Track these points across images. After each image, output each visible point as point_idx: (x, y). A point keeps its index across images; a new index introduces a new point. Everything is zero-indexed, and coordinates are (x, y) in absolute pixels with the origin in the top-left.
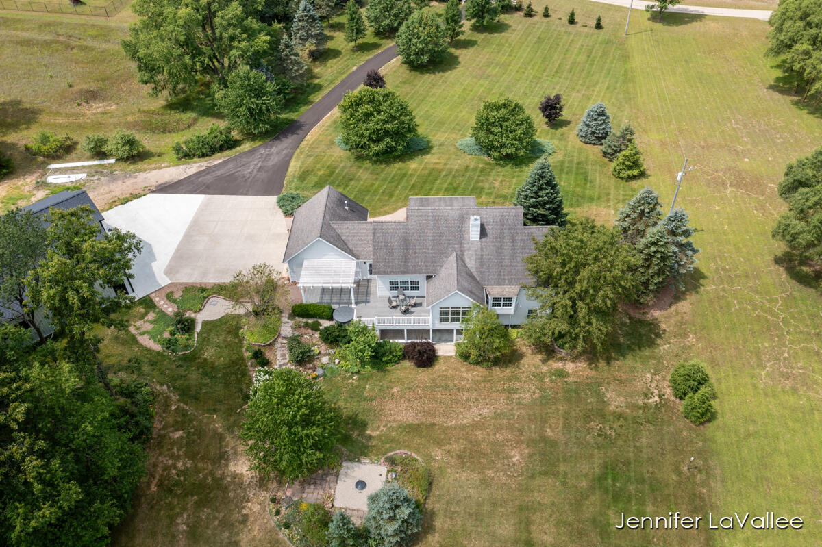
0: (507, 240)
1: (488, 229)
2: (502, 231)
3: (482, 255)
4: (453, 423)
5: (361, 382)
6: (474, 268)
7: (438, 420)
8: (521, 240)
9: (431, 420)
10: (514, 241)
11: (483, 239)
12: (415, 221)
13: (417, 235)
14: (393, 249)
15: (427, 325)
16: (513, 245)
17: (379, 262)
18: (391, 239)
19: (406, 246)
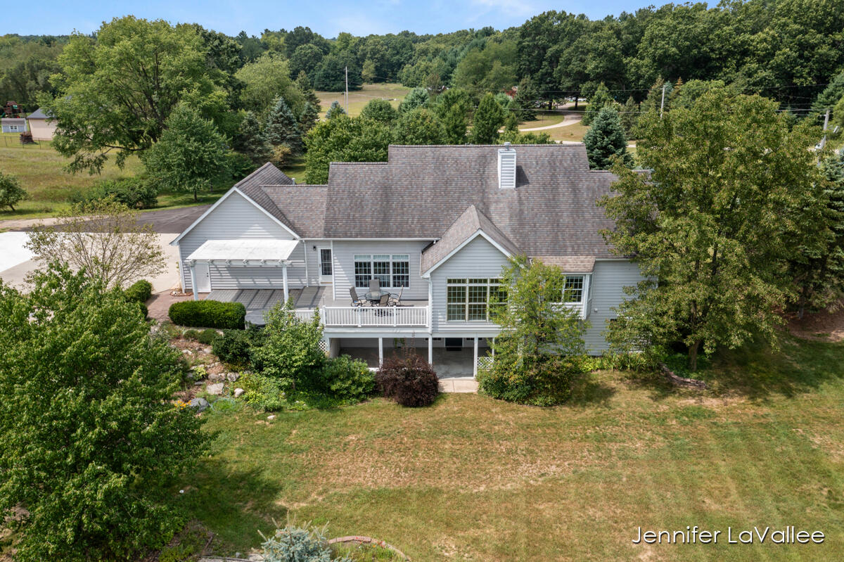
0: (564, 188)
1: (529, 173)
2: (553, 176)
3: (521, 211)
4: (482, 488)
5: (283, 424)
6: (509, 229)
7: (444, 483)
8: (588, 189)
9: (430, 483)
10: (575, 190)
11: (522, 188)
12: (403, 163)
13: (406, 181)
14: (362, 201)
15: (424, 327)
16: (575, 195)
17: (336, 219)
18: (360, 187)
19: (386, 197)
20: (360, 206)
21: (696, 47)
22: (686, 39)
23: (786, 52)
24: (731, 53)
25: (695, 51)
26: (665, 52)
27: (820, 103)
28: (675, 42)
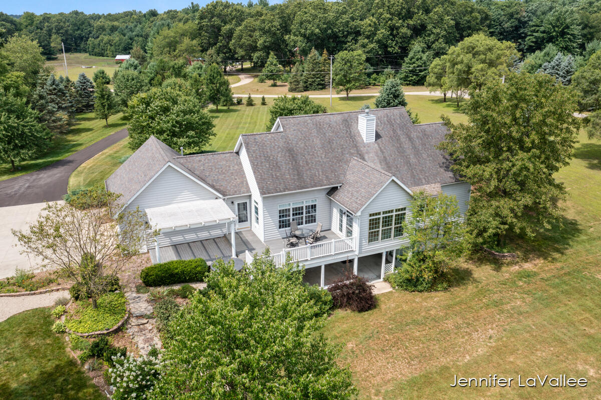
2: (394, 131)
3: (385, 157)
8: (417, 137)
11: (379, 141)
12: (294, 130)
13: (301, 143)
14: (277, 163)
15: (352, 251)
16: (412, 143)
17: (264, 180)
18: (271, 151)
19: (293, 157)
20: (277, 166)
21: (330, 28)
22: (324, 23)
23: (382, 32)
24: (349, 33)
25: (330, 31)
26: (312, 32)
27: (407, 63)
28: (318, 25)
